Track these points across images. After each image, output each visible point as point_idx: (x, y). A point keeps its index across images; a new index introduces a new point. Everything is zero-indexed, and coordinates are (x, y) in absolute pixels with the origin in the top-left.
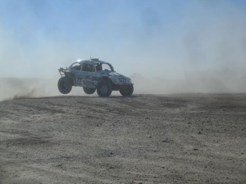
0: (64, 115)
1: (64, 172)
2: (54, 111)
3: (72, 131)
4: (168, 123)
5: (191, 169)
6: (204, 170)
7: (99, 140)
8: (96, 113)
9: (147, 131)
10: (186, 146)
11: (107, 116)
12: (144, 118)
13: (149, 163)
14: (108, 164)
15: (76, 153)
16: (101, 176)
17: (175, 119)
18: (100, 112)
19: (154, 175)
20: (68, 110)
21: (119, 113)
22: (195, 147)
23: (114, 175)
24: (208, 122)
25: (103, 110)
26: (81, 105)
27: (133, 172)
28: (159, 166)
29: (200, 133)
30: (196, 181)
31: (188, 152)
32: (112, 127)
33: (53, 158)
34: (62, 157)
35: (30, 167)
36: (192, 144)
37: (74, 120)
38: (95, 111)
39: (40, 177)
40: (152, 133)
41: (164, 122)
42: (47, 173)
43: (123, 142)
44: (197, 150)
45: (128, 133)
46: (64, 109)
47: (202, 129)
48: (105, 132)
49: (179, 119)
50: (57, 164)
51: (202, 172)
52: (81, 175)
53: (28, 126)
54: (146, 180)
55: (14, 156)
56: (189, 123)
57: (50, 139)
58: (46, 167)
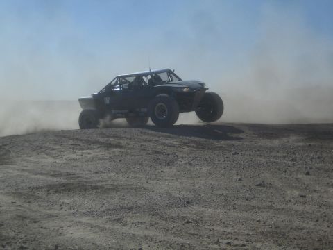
0: (123, 150)
1: (125, 228)
2: (109, 146)
3: (134, 172)
4: (264, 160)
5: (297, 223)
6: (315, 225)
7: (171, 184)
8: (166, 147)
9: (235, 171)
10: (289, 192)
11: (181, 151)
12: (231, 153)
13: (240, 215)
14: (184, 217)
15: (141, 202)
16: (174, 233)
17: (273, 154)
18: (171, 145)
19: (246, 232)
20: (128, 144)
21: (197, 148)
22: (302, 193)
23: (193, 232)
24: (318, 158)
25: (175, 143)
26: (146, 137)
27: (218, 228)
28: (253, 220)
29: (308, 174)
30: (305, 239)
31: (292, 200)
32: (188, 166)
33: (109, 210)
34: (122, 208)
35: (79, 222)
36: (297, 188)
37: (137, 157)
38: (164, 144)
39: (92, 236)
40: (243, 174)
41: (259, 158)
42: (102, 230)
43: (203, 187)
44: (305, 197)
45: (210, 174)
46: (123, 142)
47: (311, 168)
48: (179, 173)
49: (278, 154)
50: (114, 217)
51: (312, 227)
52: (147, 233)
53: (76, 166)
54: (236, 238)
55: (57, 207)
56: (292, 160)
57: (104, 183)
58: (100, 222)
